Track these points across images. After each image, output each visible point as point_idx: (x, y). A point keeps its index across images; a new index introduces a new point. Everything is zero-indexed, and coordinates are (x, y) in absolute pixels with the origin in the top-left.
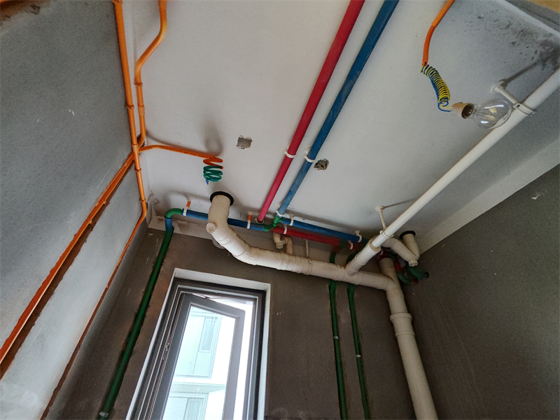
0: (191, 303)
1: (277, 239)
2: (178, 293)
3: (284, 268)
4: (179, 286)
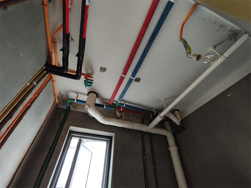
1: (118, 113)
3: (121, 126)
4: (72, 134)
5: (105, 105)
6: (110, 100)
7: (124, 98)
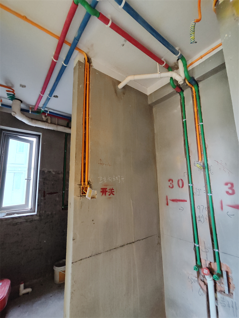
0: (10, 138)
1: (43, 117)
2: (3, 134)
3: (47, 128)
4: (3, 132)
5: (30, 110)
6: (35, 106)
7: (47, 106)
